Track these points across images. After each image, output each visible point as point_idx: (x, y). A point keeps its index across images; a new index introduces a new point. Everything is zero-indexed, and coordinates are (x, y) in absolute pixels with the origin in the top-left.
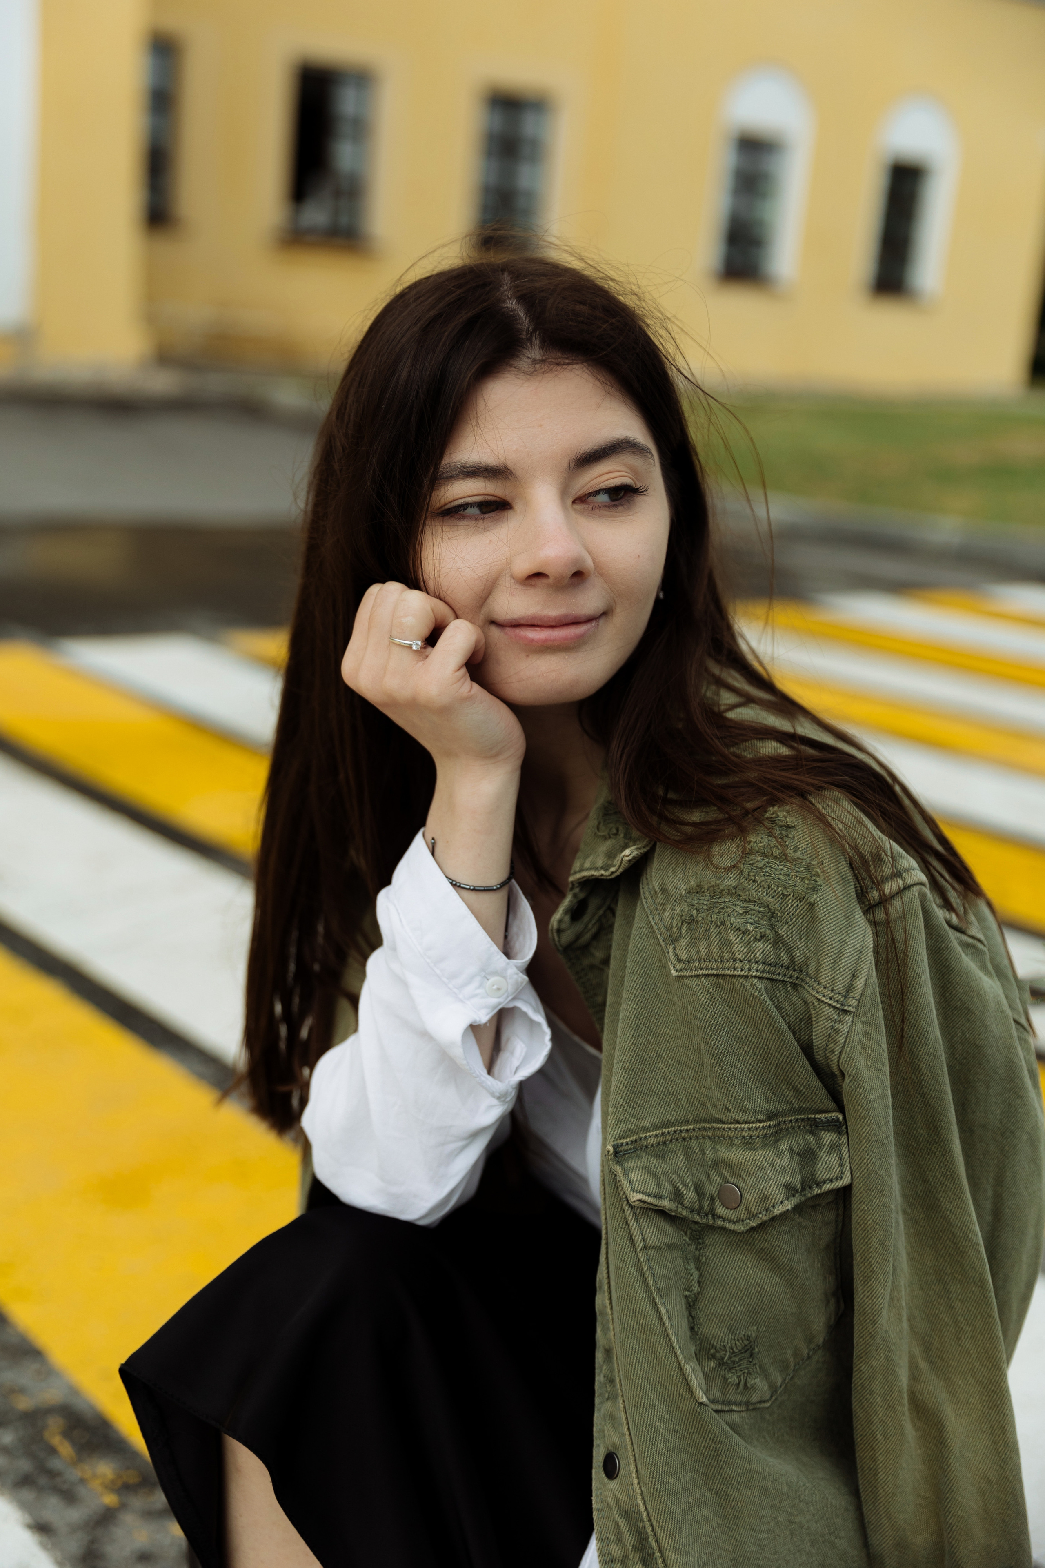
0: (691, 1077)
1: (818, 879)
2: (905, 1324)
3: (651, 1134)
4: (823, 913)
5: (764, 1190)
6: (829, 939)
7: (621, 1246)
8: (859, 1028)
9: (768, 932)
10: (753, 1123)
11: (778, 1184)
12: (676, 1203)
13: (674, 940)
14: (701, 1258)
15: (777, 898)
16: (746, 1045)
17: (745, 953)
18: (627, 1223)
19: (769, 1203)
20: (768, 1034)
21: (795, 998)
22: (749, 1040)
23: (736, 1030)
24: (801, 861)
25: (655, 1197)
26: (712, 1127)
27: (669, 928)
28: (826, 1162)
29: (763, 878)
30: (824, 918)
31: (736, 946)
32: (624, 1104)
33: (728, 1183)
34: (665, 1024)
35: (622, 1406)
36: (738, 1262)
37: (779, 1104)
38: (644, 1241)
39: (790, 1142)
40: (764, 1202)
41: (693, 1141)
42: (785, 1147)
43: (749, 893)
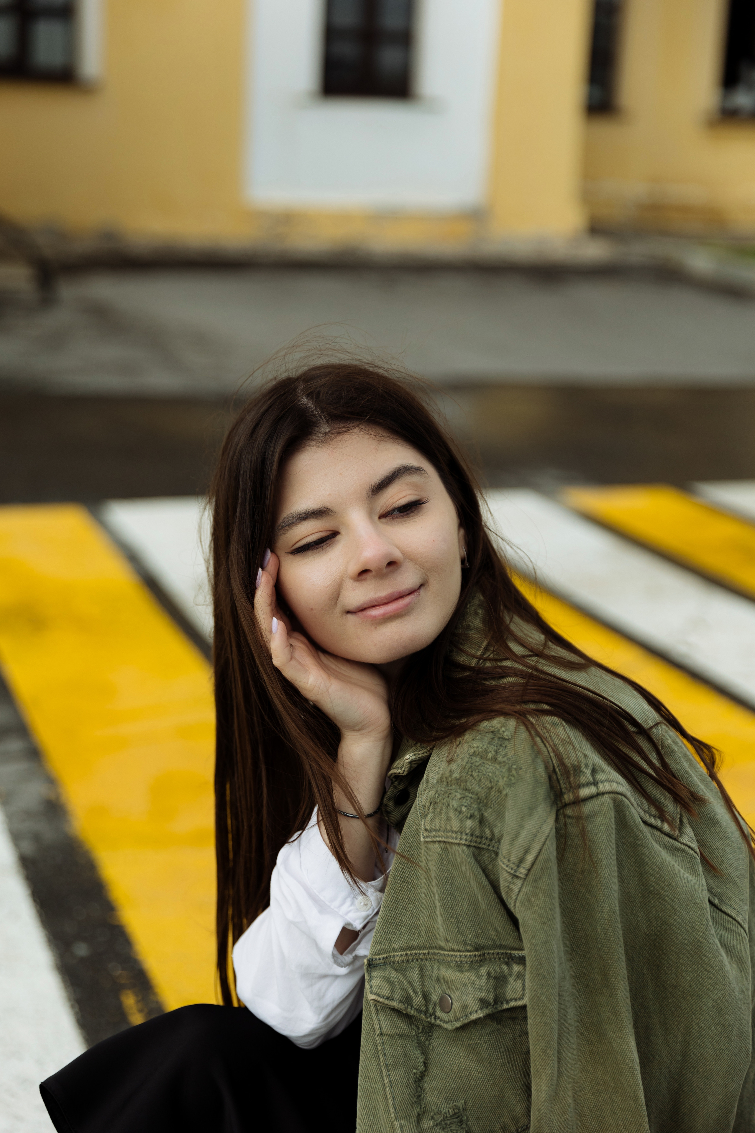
1: (513, 778)
3: (398, 954)
4: (512, 804)
5: (465, 1001)
6: (511, 822)
7: (367, 1031)
9: (476, 813)
10: (463, 951)
11: (475, 998)
12: (405, 1005)
13: (427, 816)
14: (429, 1046)
15: (485, 789)
17: (459, 827)
18: (371, 1015)
19: (468, 1011)
24: (506, 764)
25: (387, 999)
26: (439, 953)
27: (424, 807)
28: (513, 986)
29: (477, 774)
30: (511, 808)
31: (454, 821)
33: (445, 994)
36: (452, 1053)
37: (486, 940)
38: (381, 1029)
39: (489, 968)
40: (465, 1009)
41: (427, 962)
42: (485, 971)
43: (466, 784)
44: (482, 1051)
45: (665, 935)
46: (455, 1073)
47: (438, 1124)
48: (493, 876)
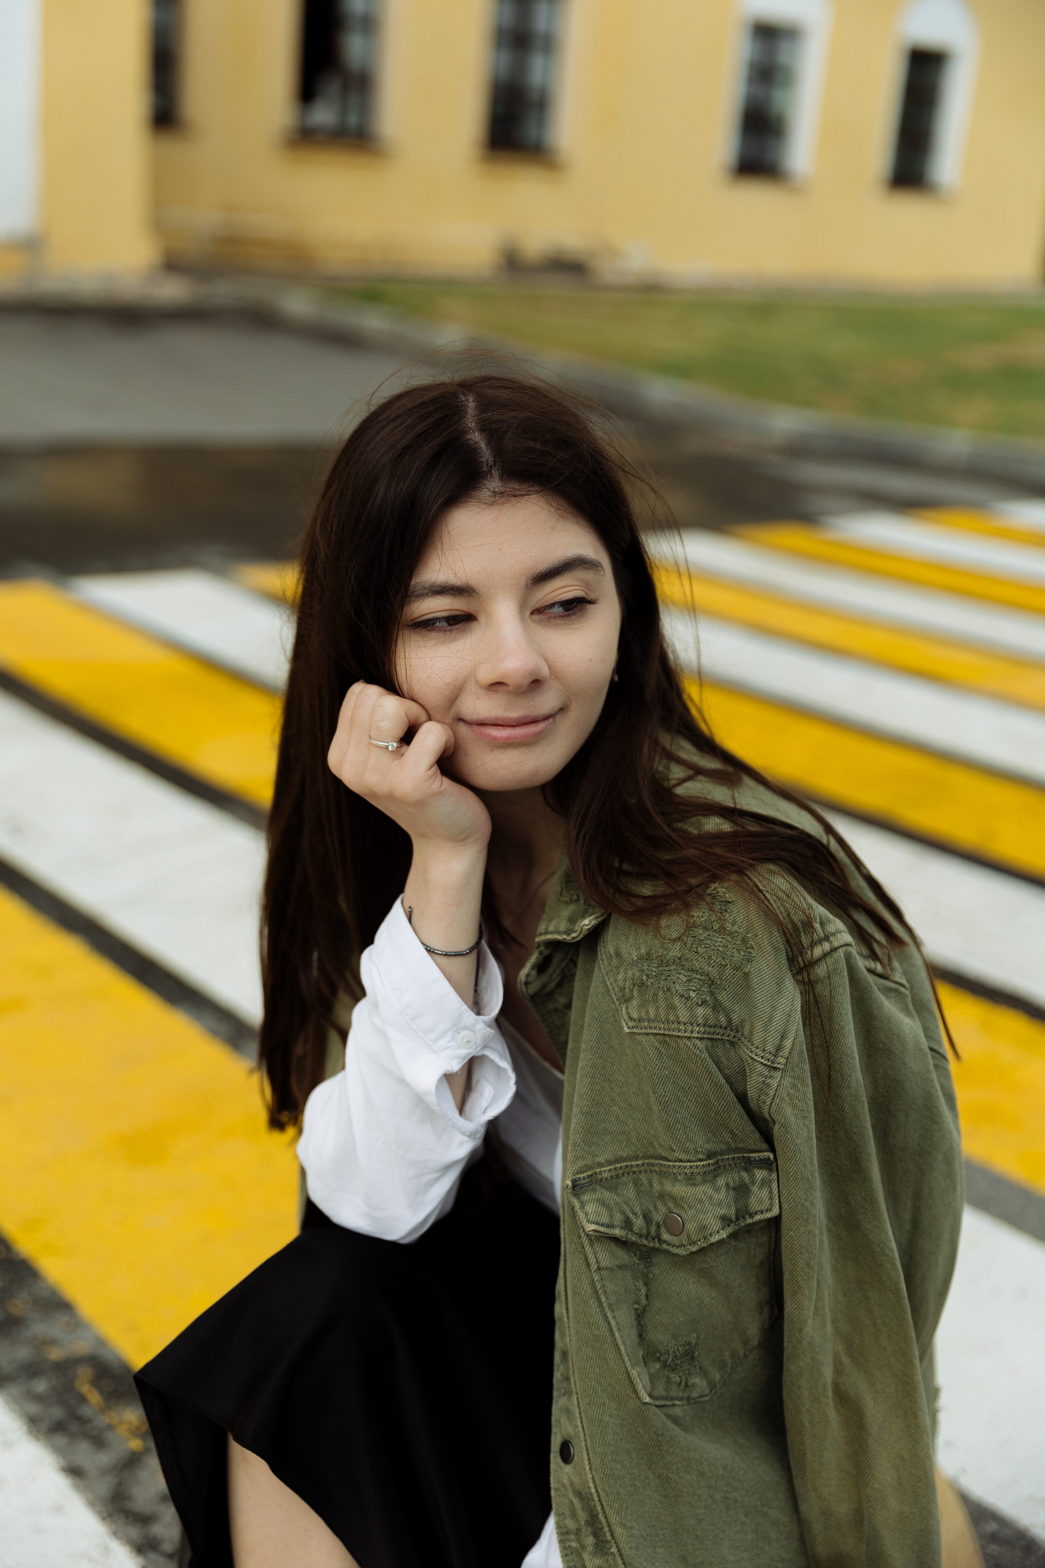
0: (641, 1119)
1: (752, 951)
2: (829, 1328)
3: (605, 1169)
4: (756, 982)
5: (703, 1221)
6: (761, 1005)
7: (578, 1268)
8: (787, 1082)
9: (708, 998)
10: (694, 1161)
11: (715, 1216)
12: (627, 1231)
13: (627, 1000)
14: (648, 1275)
15: (716, 967)
16: (689, 1094)
17: (688, 1017)
18: (583, 1247)
19: (706, 1232)
20: (708, 1087)
21: (732, 1053)
22: (692, 1090)
23: (681, 1081)
24: (738, 934)
25: (608, 1226)
26: (659, 1164)
27: (622, 989)
28: (758, 1196)
29: (704, 950)
30: (757, 986)
31: (680, 1010)
32: (581, 1143)
33: (672, 1213)
35: (576, 1402)
36: (681, 1279)
37: (718, 1144)
38: (598, 1263)
39: (726, 1178)
40: (703, 1230)
41: (642, 1174)
42: (722, 1182)
43: (692, 963)
44: (717, 1274)
46: (684, 1303)
47: (665, 1366)
48: (727, 1070)
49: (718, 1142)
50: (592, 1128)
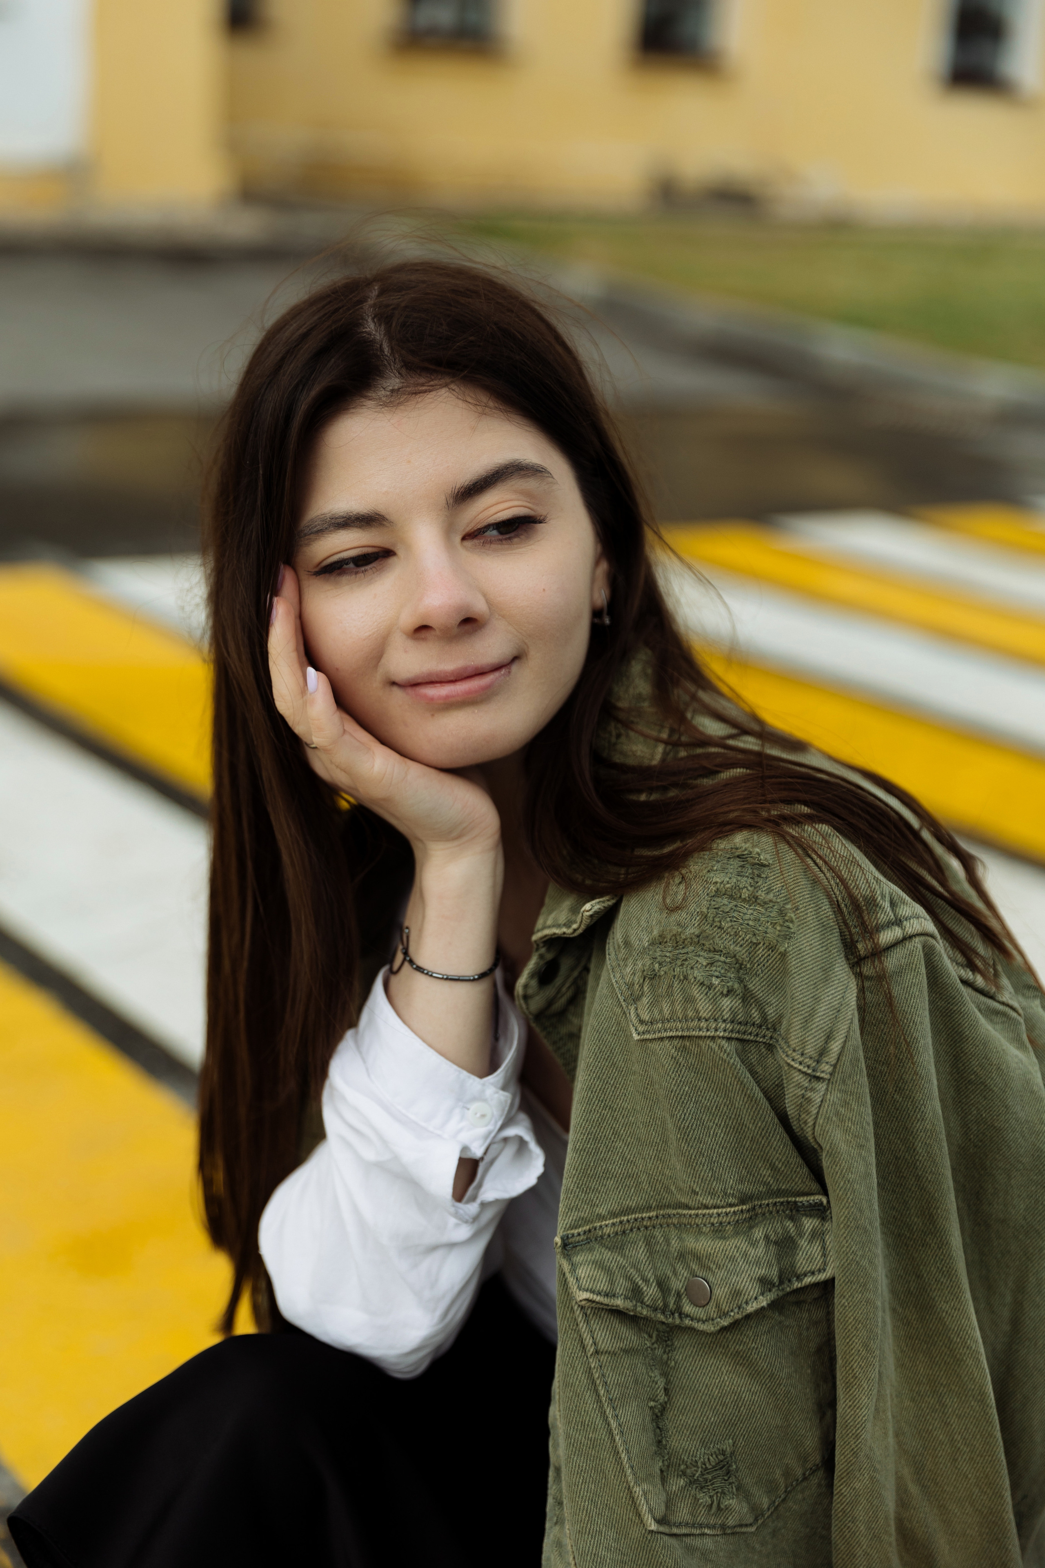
0: (653, 1157)
1: (791, 925)
2: (892, 1440)
3: (607, 1222)
4: (795, 965)
5: (736, 1284)
6: (800, 994)
7: (571, 1351)
8: (834, 1097)
9: (736, 986)
10: (723, 1207)
11: (752, 1278)
12: (635, 1303)
13: (636, 999)
14: (668, 1362)
15: (745, 947)
17: (711, 1010)
18: (577, 1326)
19: (741, 1299)
20: (741, 1103)
21: (768, 1059)
24: (773, 904)
25: (606, 1295)
26: (677, 1214)
27: (630, 986)
28: (807, 1252)
29: (730, 924)
30: (796, 971)
31: (700, 1003)
32: (575, 1189)
33: (696, 1276)
34: (623, 1097)
36: (711, 1368)
37: (754, 1185)
38: (595, 1345)
39: (766, 1229)
40: (736, 1297)
41: (656, 1230)
42: (760, 1234)
43: (714, 941)
44: (758, 1359)
45: (990, 1145)
46: (715, 1399)
47: (692, 1482)
48: (763, 1082)
49: (755, 1183)
50: (589, 1170)
